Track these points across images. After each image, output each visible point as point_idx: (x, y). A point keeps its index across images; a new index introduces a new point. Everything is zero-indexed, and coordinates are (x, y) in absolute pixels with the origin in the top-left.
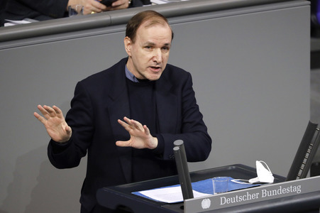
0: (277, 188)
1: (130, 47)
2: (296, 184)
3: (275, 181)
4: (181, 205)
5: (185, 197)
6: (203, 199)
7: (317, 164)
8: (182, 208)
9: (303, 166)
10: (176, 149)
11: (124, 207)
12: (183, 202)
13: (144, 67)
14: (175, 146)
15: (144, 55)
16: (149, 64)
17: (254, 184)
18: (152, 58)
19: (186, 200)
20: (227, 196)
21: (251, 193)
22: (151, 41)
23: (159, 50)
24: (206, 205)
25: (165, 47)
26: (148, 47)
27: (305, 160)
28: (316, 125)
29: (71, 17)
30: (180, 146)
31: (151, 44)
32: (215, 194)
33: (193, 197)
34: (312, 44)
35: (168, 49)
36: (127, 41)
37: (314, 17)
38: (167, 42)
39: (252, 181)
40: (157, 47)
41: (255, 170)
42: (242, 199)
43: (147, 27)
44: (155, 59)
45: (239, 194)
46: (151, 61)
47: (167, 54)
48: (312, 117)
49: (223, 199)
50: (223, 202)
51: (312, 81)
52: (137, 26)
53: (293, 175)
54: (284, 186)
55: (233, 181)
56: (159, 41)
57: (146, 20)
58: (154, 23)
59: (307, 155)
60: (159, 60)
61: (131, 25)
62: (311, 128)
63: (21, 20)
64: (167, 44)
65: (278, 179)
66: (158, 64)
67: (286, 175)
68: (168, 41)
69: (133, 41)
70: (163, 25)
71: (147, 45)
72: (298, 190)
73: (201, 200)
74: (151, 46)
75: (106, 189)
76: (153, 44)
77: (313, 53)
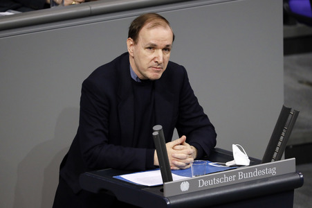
0: (253, 170)
1: (133, 48)
2: (272, 166)
3: (251, 164)
4: (161, 188)
5: (164, 180)
6: (181, 182)
7: (291, 147)
8: (162, 190)
9: (278, 149)
10: (155, 134)
11: (107, 190)
12: (162, 185)
13: (146, 67)
14: (154, 131)
15: (146, 56)
16: (150, 65)
17: (231, 166)
18: (153, 59)
19: (166, 183)
20: (205, 179)
21: (228, 175)
22: (153, 42)
23: (160, 51)
24: (185, 187)
25: (166, 49)
26: (150, 48)
27: (280, 143)
28: (290, 109)
29: (52, 8)
30: (159, 131)
31: (152, 45)
32: (194, 177)
33: (172, 180)
34: (285, 31)
35: (169, 50)
36: (130, 42)
37: (286, 5)
38: (168, 44)
39: (229, 164)
40: (158, 49)
41: (232, 153)
42: (219, 181)
43: (149, 28)
44: (157, 60)
45: (217, 177)
46: (153, 62)
47: (168, 55)
48: (285, 101)
49: (201, 182)
50: (201, 184)
51: (286, 67)
52: (140, 28)
53: (268, 158)
54: (259, 169)
55: (211, 164)
56: (161, 42)
57: (149, 22)
58: (156, 25)
59: (282, 138)
60: (161, 60)
61: (134, 27)
62: (285, 112)
63: (4, 11)
64: (168, 46)
65: (254, 161)
66: (159, 64)
67: (261, 158)
68: (169, 42)
69: (135, 42)
70: (165, 27)
71: (149, 46)
72: (273, 172)
73: (179, 183)
74: (152, 47)
75: (88, 174)
76: (155, 45)
77: (286, 40)
